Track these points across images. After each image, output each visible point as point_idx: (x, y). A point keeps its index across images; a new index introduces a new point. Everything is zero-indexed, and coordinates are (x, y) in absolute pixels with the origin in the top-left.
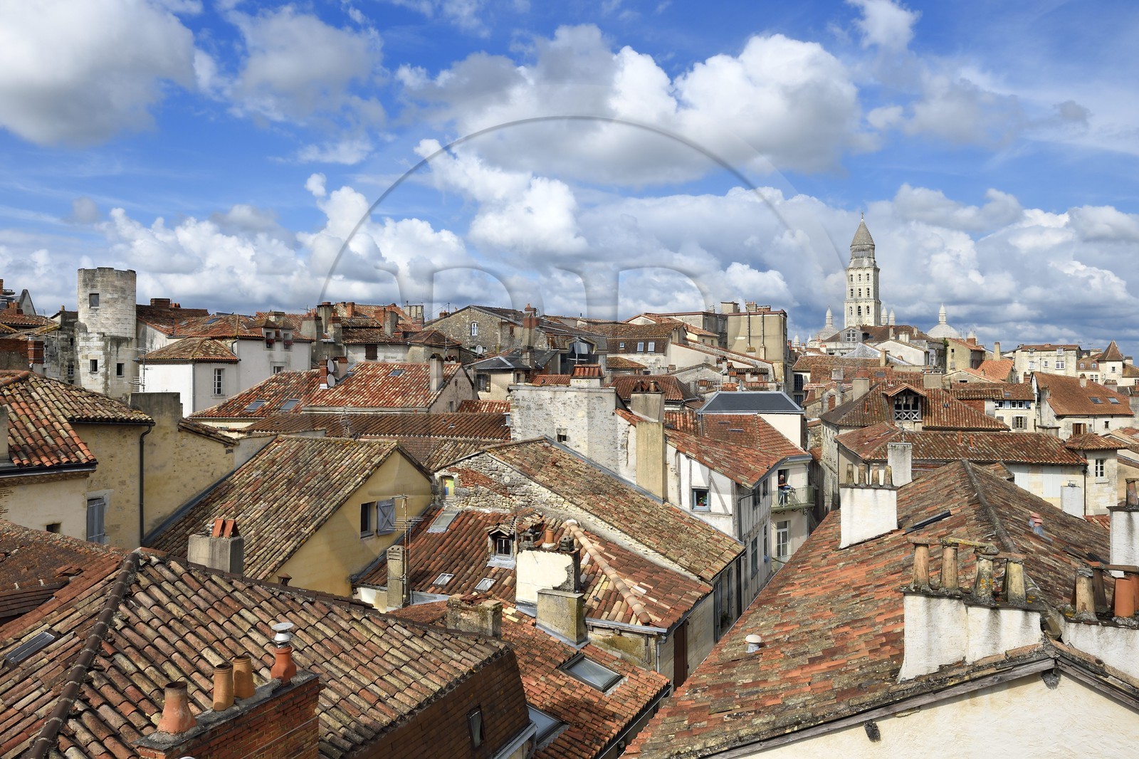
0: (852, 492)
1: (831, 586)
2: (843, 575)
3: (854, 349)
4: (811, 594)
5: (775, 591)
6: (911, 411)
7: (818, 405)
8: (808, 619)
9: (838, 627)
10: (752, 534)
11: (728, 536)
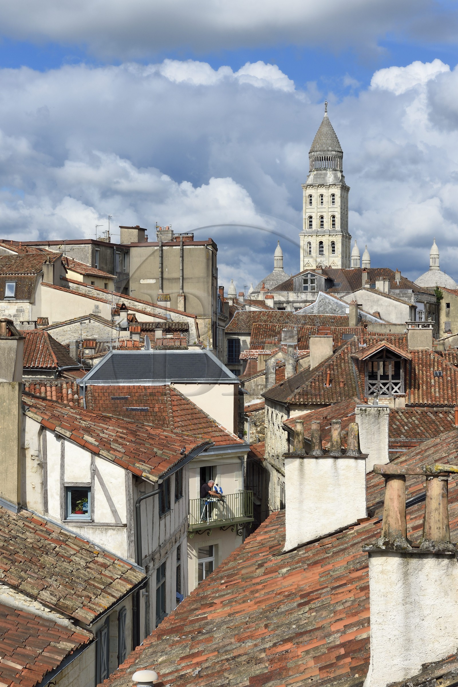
0: (301, 464)
1: (268, 599)
2: (287, 583)
3: (312, 302)
4: (237, 613)
5: (185, 615)
6: (391, 381)
7: (261, 380)
8: (231, 643)
9: (275, 645)
10: (157, 556)
11: (119, 559)
